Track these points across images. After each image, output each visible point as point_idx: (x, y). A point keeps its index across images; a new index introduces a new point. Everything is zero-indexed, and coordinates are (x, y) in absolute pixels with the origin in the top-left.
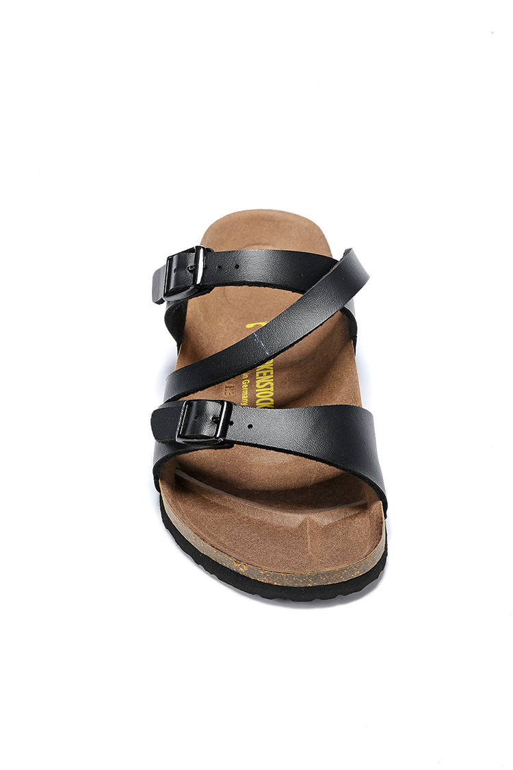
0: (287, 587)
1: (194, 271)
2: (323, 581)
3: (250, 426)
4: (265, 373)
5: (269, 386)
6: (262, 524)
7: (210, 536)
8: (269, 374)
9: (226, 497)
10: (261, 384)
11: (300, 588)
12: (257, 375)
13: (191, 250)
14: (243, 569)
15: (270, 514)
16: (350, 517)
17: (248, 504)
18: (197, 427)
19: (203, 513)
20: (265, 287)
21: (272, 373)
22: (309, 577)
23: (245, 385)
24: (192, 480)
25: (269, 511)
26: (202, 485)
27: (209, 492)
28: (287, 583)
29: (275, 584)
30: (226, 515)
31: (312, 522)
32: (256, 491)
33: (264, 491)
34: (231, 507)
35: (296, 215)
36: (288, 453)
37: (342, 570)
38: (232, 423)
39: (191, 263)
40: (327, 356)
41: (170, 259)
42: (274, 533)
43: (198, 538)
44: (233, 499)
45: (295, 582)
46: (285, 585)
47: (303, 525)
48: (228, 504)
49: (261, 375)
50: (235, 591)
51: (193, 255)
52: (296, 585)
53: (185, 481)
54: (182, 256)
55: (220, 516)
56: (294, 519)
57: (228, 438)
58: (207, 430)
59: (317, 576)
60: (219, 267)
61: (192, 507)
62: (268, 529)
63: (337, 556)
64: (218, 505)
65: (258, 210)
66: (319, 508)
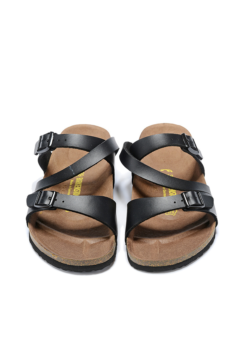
0: (72, 265)
1: (49, 141)
2: (86, 264)
3: (63, 202)
4: (78, 186)
5: (79, 191)
6: (67, 242)
7: (45, 245)
8: (79, 186)
9: (54, 231)
10: (76, 190)
11: (77, 266)
12: (75, 186)
13: (49, 133)
14: (55, 258)
15: (71, 238)
16: (102, 241)
17: (62, 234)
18: (43, 201)
19: (44, 237)
20: (76, 148)
21: (81, 186)
22: (81, 261)
23: (69, 190)
24: (43, 224)
25: (71, 237)
26: (46, 226)
27: (48, 229)
28: (72, 264)
29: (68, 264)
30: (53, 238)
31: (87, 242)
32: (67, 230)
33: (70, 230)
34: (56, 235)
35: (100, 127)
36: (77, 213)
37: (94, 260)
38: (56, 200)
39: (48, 138)
40: (103, 180)
41: (41, 137)
42: (71, 245)
43: (40, 245)
44: (57, 232)
45: (75, 264)
46: (71, 265)
47: (82, 243)
48: (55, 234)
49: (76, 187)
50: (53, 267)
51: (49, 135)
52: (76, 265)
53: (40, 224)
54: (45, 136)
55: (51, 238)
56: (79, 240)
57: (54, 205)
58: (47, 202)
59: (84, 262)
60: (59, 140)
61: (40, 234)
62: (69, 244)
63: (94, 255)
64: (51, 234)
65: (85, 125)
66: (91, 237)
